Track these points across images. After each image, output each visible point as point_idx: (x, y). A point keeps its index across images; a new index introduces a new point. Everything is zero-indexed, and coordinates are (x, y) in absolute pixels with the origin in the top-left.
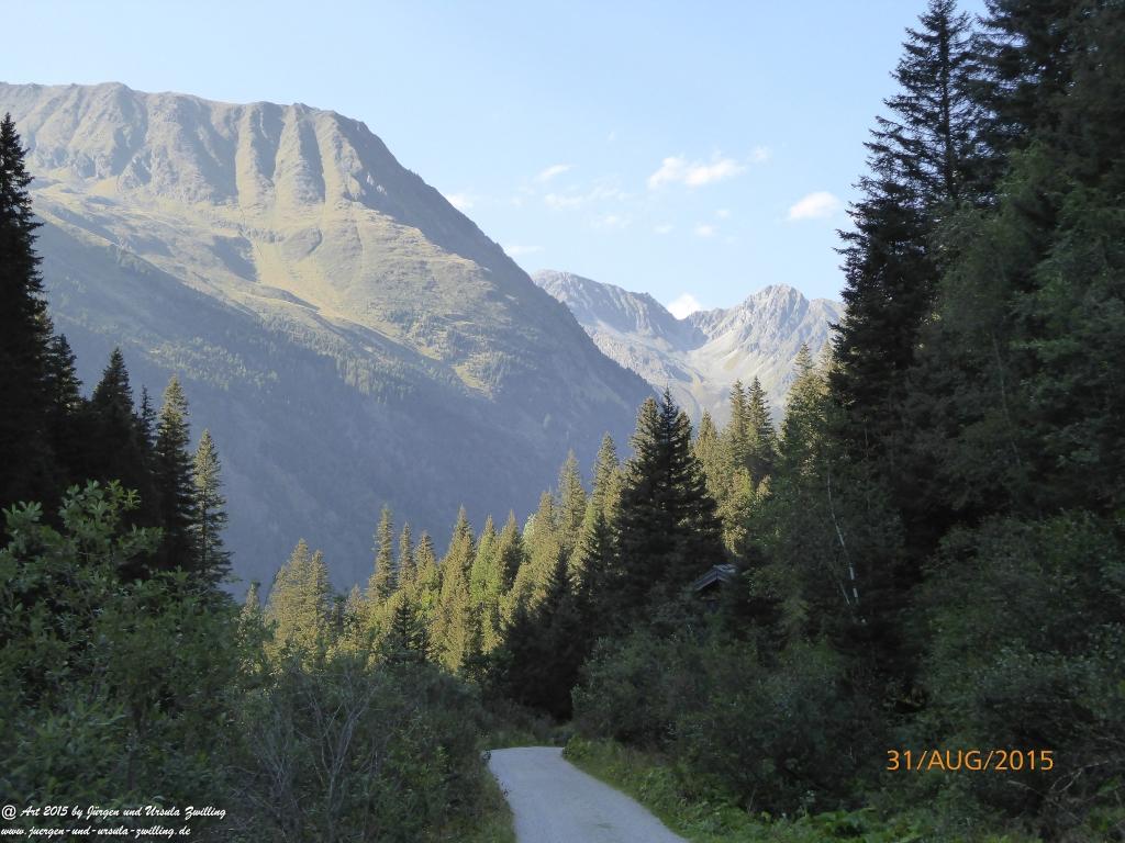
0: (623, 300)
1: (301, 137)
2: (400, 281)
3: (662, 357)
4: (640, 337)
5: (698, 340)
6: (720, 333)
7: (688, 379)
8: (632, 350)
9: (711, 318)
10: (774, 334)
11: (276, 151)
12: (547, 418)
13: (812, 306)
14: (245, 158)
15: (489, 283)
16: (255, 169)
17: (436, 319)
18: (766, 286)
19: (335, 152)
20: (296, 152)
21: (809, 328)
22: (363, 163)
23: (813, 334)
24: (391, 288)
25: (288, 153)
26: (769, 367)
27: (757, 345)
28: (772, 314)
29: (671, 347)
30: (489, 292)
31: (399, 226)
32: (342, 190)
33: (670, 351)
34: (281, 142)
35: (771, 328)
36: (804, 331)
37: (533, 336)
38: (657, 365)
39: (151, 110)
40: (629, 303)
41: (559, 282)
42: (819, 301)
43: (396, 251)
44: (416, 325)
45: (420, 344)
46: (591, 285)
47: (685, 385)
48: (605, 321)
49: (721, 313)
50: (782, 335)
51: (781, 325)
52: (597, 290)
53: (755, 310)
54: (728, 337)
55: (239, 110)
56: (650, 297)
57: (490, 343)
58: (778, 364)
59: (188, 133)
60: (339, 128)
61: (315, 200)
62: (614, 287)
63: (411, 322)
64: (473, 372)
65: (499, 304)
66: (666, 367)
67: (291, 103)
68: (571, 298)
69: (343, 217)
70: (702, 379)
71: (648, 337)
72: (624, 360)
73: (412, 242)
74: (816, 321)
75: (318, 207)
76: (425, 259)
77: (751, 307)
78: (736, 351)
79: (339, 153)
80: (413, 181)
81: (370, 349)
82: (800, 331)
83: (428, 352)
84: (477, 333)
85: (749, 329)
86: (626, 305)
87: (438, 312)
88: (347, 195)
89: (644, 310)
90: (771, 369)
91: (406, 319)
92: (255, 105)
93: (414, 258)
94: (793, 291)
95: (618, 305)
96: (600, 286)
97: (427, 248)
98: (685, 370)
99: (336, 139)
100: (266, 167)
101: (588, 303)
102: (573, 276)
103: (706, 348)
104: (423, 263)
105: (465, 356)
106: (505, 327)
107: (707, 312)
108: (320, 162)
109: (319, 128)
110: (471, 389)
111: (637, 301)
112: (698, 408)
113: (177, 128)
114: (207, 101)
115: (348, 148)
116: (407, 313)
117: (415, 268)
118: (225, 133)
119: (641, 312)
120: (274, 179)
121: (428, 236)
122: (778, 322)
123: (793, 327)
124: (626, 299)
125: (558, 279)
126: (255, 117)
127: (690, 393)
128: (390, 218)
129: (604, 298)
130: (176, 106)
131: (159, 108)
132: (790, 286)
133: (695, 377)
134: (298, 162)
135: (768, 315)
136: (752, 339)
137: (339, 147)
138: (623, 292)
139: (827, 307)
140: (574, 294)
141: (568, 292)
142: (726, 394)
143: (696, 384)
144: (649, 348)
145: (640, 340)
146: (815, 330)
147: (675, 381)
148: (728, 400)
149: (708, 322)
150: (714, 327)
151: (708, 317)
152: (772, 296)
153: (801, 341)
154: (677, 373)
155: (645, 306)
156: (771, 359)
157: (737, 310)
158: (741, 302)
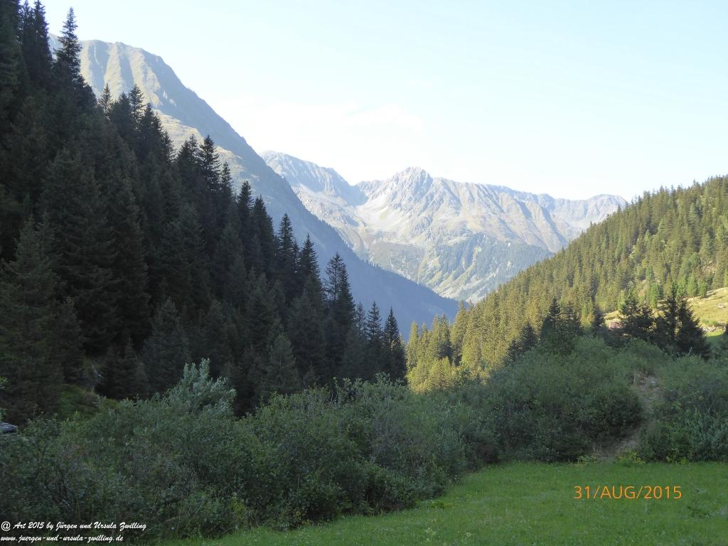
0: (317, 172)
1: (121, 65)
3: (341, 210)
4: (326, 196)
5: (362, 199)
6: (377, 196)
7: (356, 224)
8: (322, 205)
9: (372, 185)
10: (410, 198)
11: (104, 73)
13: (435, 182)
15: (240, 166)
18: (406, 168)
19: (142, 76)
20: (118, 75)
21: (432, 196)
22: (161, 84)
23: (435, 199)
25: (112, 74)
26: (406, 219)
27: (400, 205)
28: (410, 186)
29: (346, 203)
30: (241, 173)
31: (184, 127)
32: (148, 101)
33: (346, 206)
34: (108, 67)
35: (409, 194)
36: (429, 198)
38: (338, 215)
40: (320, 174)
41: (277, 159)
42: (439, 179)
46: (296, 161)
47: (354, 228)
48: (305, 184)
49: (378, 183)
50: (416, 199)
51: (415, 193)
52: (301, 165)
53: (400, 182)
54: (382, 199)
56: (333, 171)
58: (412, 218)
60: (145, 60)
62: (311, 164)
66: (343, 217)
67: (114, 42)
68: (284, 170)
70: (365, 224)
71: (332, 196)
72: (314, 209)
74: (436, 191)
77: (397, 180)
78: (385, 209)
79: (145, 77)
80: (192, 96)
82: (427, 197)
85: (395, 195)
86: (319, 176)
89: (330, 179)
90: (407, 221)
92: (90, 42)
94: (423, 171)
95: (313, 174)
96: (303, 162)
98: (356, 220)
99: (143, 67)
100: (98, 84)
101: (295, 173)
102: (286, 155)
103: (367, 204)
107: (369, 182)
109: (133, 59)
111: (326, 173)
112: (362, 243)
115: (151, 74)
119: (328, 180)
121: (202, 134)
122: (413, 191)
123: (422, 195)
124: (319, 171)
125: (276, 157)
126: (91, 51)
127: (357, 234)
128: (178, 121)
129: (305, 171)
132: (422, 168)
133: (361, 223)
134: (120, 81)
135: (408, 186)
136: (397, 201)
137: (146, 73)
138: (317, 167)
139: (444, 182)
140: (286, 167)
141: (282, 165)
142: (380, 235)
143: (361, 228)
144: (332, 203)
145: (326, 198)
146: (436, 197)
147: (348, 226)
148: (381, 239)
149: (370, 189)
150: (373, 192)
151: (370, 185)
152: (410, 175)
153: (427, 204)
154: (350, 221)
155: (331, 176)
156: (409, 214)
157: (388, 182)
158: (391, 176)
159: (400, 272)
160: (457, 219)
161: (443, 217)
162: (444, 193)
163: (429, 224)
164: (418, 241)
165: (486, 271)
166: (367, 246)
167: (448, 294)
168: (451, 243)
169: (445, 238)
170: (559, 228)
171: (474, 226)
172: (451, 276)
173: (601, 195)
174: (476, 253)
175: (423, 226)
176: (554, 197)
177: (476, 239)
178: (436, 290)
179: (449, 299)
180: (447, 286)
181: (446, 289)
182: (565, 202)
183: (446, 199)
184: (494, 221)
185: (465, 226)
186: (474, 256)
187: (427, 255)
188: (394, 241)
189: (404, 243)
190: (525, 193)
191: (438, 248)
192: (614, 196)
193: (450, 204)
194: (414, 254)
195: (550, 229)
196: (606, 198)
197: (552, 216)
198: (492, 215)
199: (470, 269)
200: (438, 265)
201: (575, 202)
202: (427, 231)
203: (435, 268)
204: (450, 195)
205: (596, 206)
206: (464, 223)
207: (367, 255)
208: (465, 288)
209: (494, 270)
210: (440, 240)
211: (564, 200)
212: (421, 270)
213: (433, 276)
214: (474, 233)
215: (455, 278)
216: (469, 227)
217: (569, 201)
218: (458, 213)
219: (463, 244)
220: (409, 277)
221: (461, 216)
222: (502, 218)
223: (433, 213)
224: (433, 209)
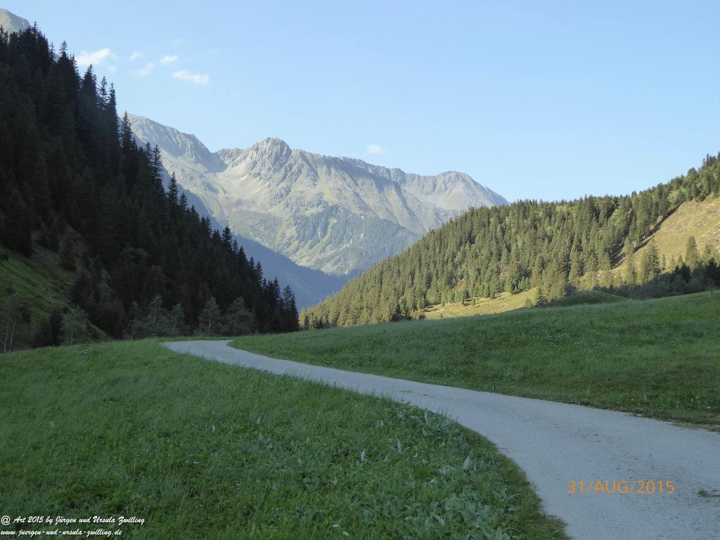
0: (178, 138)
3: (201, 176)
4: (188, 162)
5: (222, 167)
6: (237, 165)
7: (216, 191)
8: (183, 171)
9: (232, 153)
10: (270, 168)
13: (293, 153)
18: (265, 138)
21: (291, 167)
23: (293, 170)
26: (265, 188)
27: (259, 174)
28: (269, 156)
29: (206, 170)
33: (206, 172)
35: (269, 164)
36: (288, 169)
38: (199, 181)
40: (181, 140)
41: (138, 123)
42: (297, 151)
46: (158, 127)
47: (215, 195)
48: (165, 149)
49: (238, 152)
50: (275, 170)
51: (274, 164)
52: (162, 130)
53: (260, 152)
54: (242, 167)
56: (195, 137)
58: (271, 187)
62: (172, 129)
66: (203, 183)
68: (145, 134)
70: (225, 191)
71: (193, 162)
74: (295, 163)
77: (257, 149)
78: (246, 176)
82: (286, 168)
85: (255, 164)
86: (180, 142)
90: (267, 190)
94: (283, 142)
95: (174, 140)
96: (164, 127)
98: (215, 186)
101: (156, 138)
102: (148, 120)
103: (227, 172)
107: (229, 150)
111: (187, 139)
112: (222, 210)
119: (189, 146)
122: (273, 161)
123: (281, 166)
124: (180, 138)
125: (136, 121)
127: (217, 200)
129: (166, 135)
132: (282, 139)
133: (221, 191)
135: (267, 156)
136: (256, 170)
138: (178, 133)
139: (303, 155)
140: (146, 131)
141: (143, 129)
142: (239, 203)
143: (221, 195)
144: (193, 170)
145: (188, 164)
146: (295, 168)
147: (209, 193)
148: (240, 207)
149: (230, 156)
150: (233, 160)
151: (230, 153)
152: (270, 144)
153: (286, 174)
154: (210, 187)
155: (192, 143)
156: (268, 183)
157: (248, 151)
158: (251, 146)
159: (258, 239)
160: (314, 191)
161: (301, 188)
162: (303, 165)
163: (288, 195)
164: (277, 210)
165: (341, 241)
166: (226, 213)
167: (303, 263)
168: (308, 213)
169: (302, 209)
170: (409, 203)
171: (330, 198)
172: (307, 246)
173: (449, 172)
174: (331, 224)
175: (282, 196)
176: (406, 172)
177: (332, 210)
178: (293, 258)
179: (305, 267)
180: (303, 255)
181: (301, 258)
182: (416, 177)
183: (304, 171)
184: (349, 193)
185: (322, 198)
186: (330, 227)
187: (285, 224)
188: (253, 210)
189: (263, 212)
190: (379, 167)
191: (296, 218)
192: (460, 173)
193: (307, 175)
194: (272, 223)
195: (401, 203)
196: (453, 175)
197: (403, 191)
198: (347, 188)
199: (324, 239)
200: (296, 235)
201: (425, 177)
202: (284, 202)
203: (292, 237)
204: (308, 167)
205: (444, 182)
206: (320, 195)
207: (227, 222)
208: (320, 257)
209: (348, 241)
210: (298, 210)
211: (414, 175)
212: (278, 238)
213: (290, 244)
214: (330, 204)
215: (311, 247)
216: (325, 198)
217: (419, 177)
218: (315, 185)
219: (319, 215)
220: (267, 245)
221: (319, 188)
222: (357, 191)
223: (291, 184)
224: (291, 180)
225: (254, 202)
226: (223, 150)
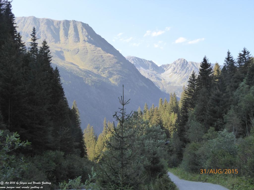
0: (146, 62)
1: (74, 27)
2: (97, 60)
3: (155, 75)
4: (150, 71)
5: (163, 71)
6: (168, 70)
7: (161, 80)
8: (148, 74)
9: (166, 66)
10: (180, 69)
11: (68, 31)
12: (130, 90)
13: (189, 63)
14: (62, 33)
15: (116, 60)
16: (64, 35)
17: (105, 68)
18: (178, 59)
19: (81, 31)
20: (73, 31)
21: (188, 68)
22: (88, 33)
24: (95, 61)
25: (71, 31)
27: (176, 72)
28: (180, 65)
29: (157, 73)
30: (116, 62)
31: (96, 47)
32: (83, 39)
34: (70, 29)
35: (180, 68)
36: (187, 69)
37: (126, 72)
38: (154, 77)
39: (41, 22)
41: (132, 58)
42: (190, 62)
43: (96, 53)
44: (100, 70)
45: (101, 74)
46: (139, 59)
47: (160, 81)
48: (142, 67)
49: (168, 65)
50: (182, 70)
51: (182, 68)
53: (176, 64)
54: (170, 70)
55: (60, 22)
56: (152, 61)
57: (117, 73)
59: (49, 27)
60: (82, 26)
61: (77, 42)
62: (144, 59)
63: (99, 69)
64: (113, 80)
65: (119, 64)
66: (156, 77)
67: (71, 20)
68: (134, 62)
69: (84, 46)
71: (152, 70)
72: (147, 76)
73: (99, 51)
74: (190, 67)
75: (78, 43)
76: (102, 55)
77: (175, 63)
78: (172, 74)
80: (99, 37)
81: (90, 75)
82: (186, 69)
83: (103, 75)
84: (114, 71)
85: (175, 68)
86: (147, 64)
87: (105, 67)
88: (84, 41)
89: (151, 65)
90: (180, 77)
91: (98, 68)
92: (64, 21)
93: (100, 54)
94: (184, 60)
95: (145, 63)
96: (141, 59)
97: (102, 52)
98: (160, 78)
99: (82, 28)
100: (66, 35)
101: (138, 63)
102: (135, 57)
103: (165, 73)
104: (102, 56)
105: (111, 76)
106: (120, 70)
107: (165, 65)
108: (78, 33)
109: (78, 25)
110: (113, 84)
111: (150, 63)
112: (163, 86)
113: (46, 26)
114: (53, 20)
115: (84, 30)
116: (98, 67)
117: (100, 57)
118: (57, 27)
119: (150, 65)
120: (68, 37)
121: (103, 50)
123: (184, 68)
124: (147, 62)
126: (64, 24)
127: (161, 83)
128: (94, 46)
129: (142, 62)
130: (46, 21)
131: (42, 22)
132: (184, 59)
133: (163, 79)
134: (74, 33)
135: (179, 65)
136: (175, 71)
137: (83, 30)
138: (146, 60)
139: (192, 63)
142: (169, 83)
144: (152, 73)
147: (158, 80)
148: (170, 85)
149: (165, 67)
150: (167, 68)
152: (180, 61)
153: (186, 71)
154: (158, 79)
155: (151, 63)
156: (180, 75)
157: (172, 64)
158: (173, 63)
166: (165, 87)
175: (185, 79)
188: (175, 85)
189: (179, 86)
204: (194, 67)
207: (165, 90)
223: (189, 74)
224: (188, 73)
225: (175, 82)
226: (163, 65)
